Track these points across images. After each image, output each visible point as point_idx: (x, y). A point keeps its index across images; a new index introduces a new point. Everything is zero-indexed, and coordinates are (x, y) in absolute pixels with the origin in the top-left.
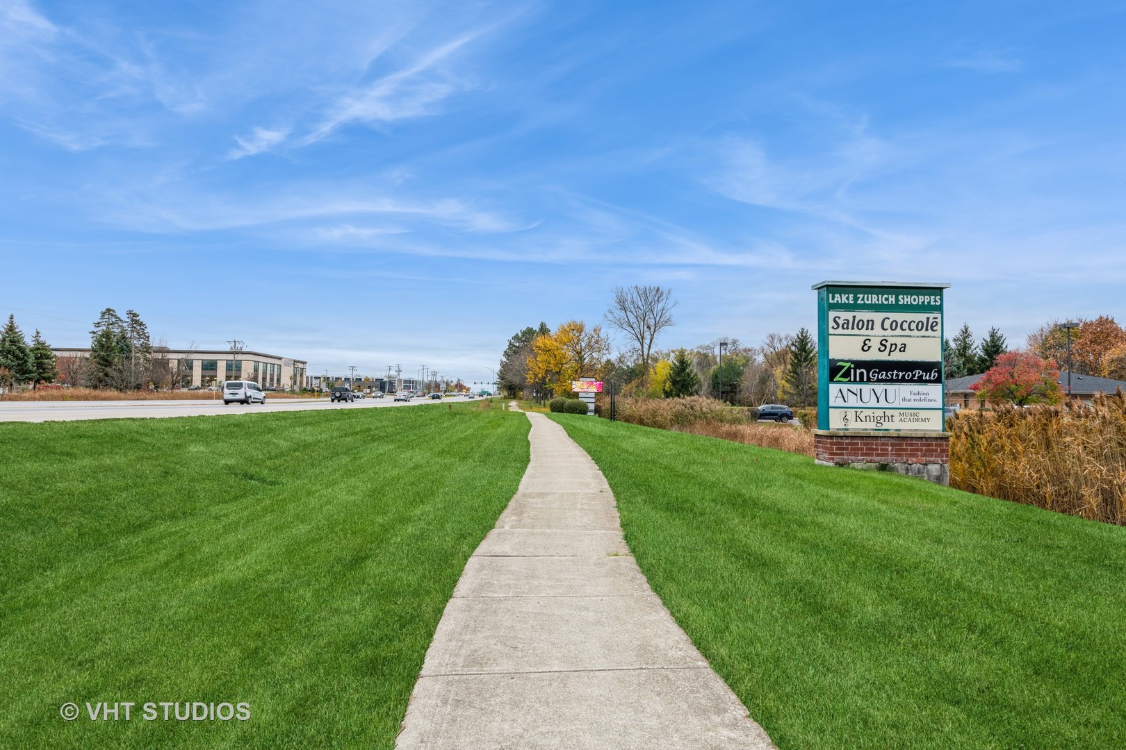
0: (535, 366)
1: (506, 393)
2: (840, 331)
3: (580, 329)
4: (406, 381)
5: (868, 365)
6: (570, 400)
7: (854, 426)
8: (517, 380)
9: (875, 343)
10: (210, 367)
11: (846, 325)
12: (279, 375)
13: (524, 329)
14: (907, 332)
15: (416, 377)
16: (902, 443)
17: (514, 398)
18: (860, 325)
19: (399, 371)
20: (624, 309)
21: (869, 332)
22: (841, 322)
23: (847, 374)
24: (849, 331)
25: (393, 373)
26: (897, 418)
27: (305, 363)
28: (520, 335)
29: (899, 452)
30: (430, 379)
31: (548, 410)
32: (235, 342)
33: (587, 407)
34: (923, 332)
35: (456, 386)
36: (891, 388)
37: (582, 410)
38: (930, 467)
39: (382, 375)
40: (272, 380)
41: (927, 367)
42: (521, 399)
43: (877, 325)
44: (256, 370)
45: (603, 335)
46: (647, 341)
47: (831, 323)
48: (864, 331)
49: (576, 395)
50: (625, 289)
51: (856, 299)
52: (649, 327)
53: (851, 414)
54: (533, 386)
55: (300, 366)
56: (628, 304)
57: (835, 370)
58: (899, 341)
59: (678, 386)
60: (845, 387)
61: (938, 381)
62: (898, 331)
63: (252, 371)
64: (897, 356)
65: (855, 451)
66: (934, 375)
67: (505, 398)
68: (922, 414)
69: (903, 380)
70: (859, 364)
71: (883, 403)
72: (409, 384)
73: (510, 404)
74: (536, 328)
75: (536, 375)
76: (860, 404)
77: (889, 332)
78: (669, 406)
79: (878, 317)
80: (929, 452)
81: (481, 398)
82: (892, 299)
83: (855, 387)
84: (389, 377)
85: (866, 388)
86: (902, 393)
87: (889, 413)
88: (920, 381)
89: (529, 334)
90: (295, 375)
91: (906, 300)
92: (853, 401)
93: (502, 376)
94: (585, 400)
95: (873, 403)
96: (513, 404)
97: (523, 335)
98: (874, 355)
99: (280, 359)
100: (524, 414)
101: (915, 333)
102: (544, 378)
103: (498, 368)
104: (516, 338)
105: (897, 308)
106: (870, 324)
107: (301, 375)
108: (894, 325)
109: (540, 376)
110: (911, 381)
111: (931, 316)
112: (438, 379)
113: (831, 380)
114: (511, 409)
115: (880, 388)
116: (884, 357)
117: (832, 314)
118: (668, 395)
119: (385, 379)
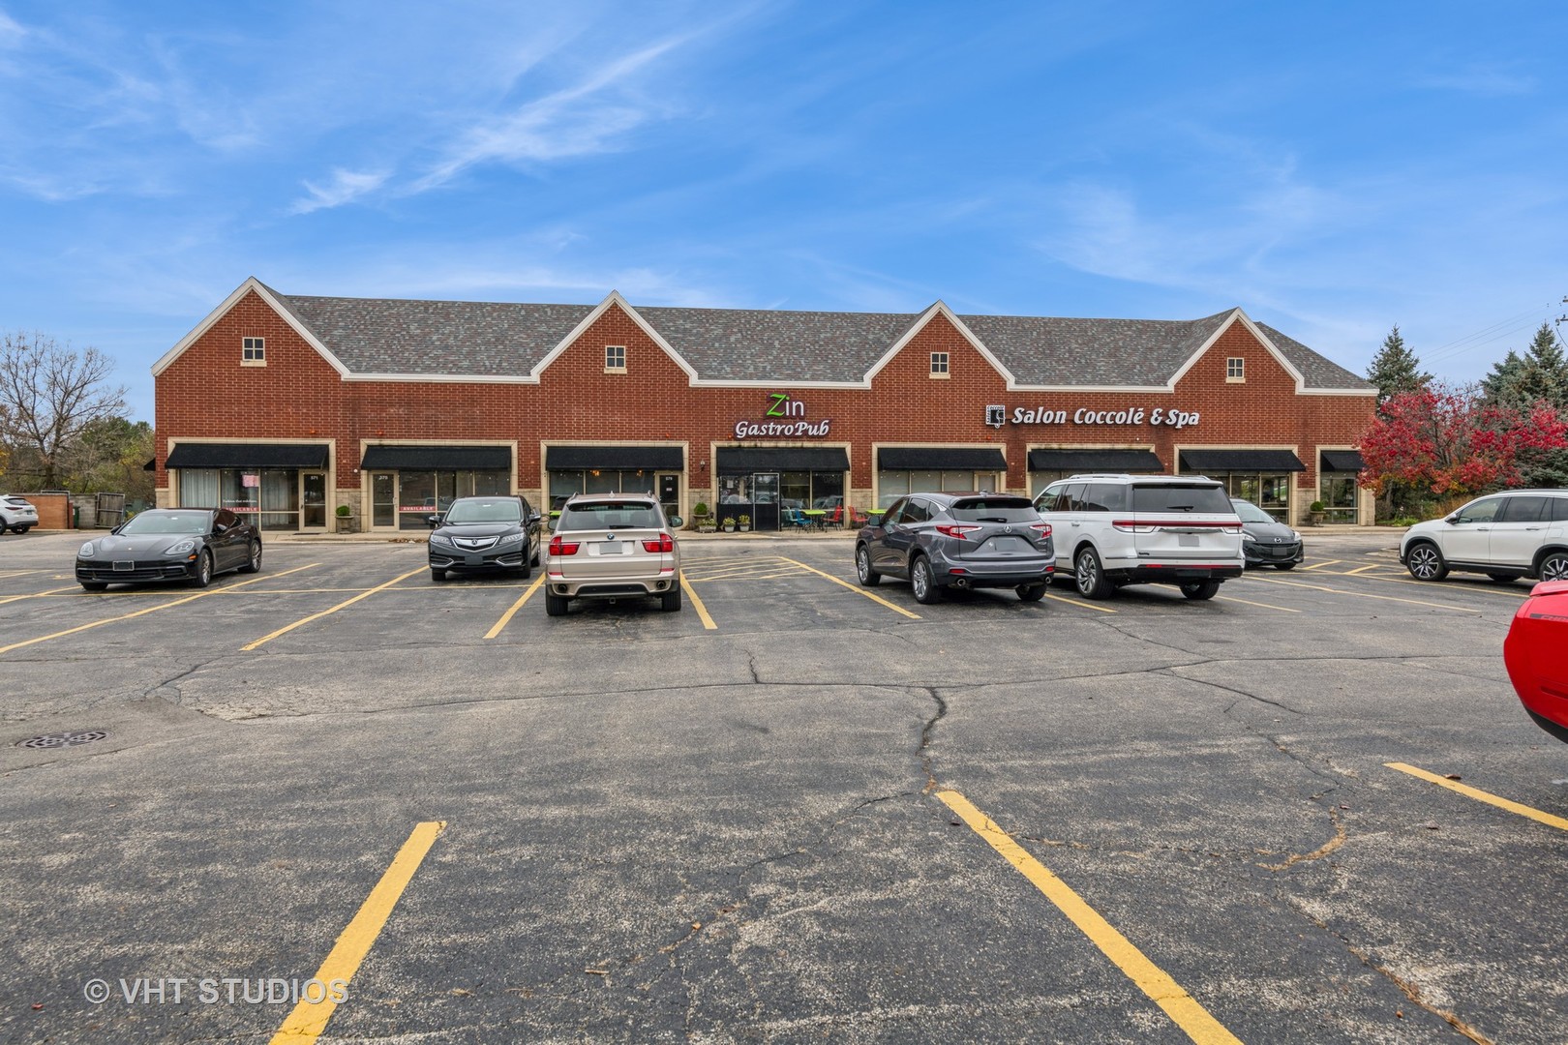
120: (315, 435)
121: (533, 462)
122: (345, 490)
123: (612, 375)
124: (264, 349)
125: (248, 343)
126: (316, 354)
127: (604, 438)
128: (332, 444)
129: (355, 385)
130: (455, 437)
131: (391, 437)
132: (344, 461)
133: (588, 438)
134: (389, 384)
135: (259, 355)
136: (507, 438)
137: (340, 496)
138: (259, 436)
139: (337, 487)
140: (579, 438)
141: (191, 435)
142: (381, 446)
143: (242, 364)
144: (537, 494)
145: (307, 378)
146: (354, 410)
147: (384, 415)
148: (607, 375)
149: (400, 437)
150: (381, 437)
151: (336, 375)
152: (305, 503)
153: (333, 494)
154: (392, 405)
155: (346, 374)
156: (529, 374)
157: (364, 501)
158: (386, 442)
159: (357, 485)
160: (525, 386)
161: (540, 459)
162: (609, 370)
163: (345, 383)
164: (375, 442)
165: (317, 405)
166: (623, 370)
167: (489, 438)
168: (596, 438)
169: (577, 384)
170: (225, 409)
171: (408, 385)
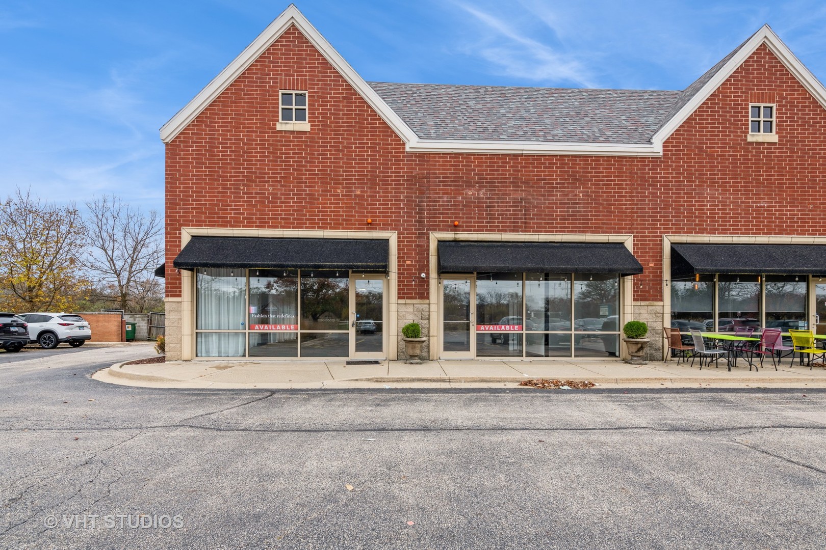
120: (371, 226)
121: (652, 265)
122: (409, 301)
123: (757, 143)
124: (307, 107)
125: (287, 98)
126: (374, 115)
127: (747, 232)
128: (393, 237)
129: (423, 157)
130: (551, 229)
131: (469, 230)
132: (408, 262)
133: (724, 231)
134: (467, 156)
135: (300, 116)
136: (618, 232)
137: (403, 309)
138: (299, 226)
139: (399, 298)
140: (713, 232)
141: (212, 224)
142: (456, 241)
143: (279, 127)
144: (659, 309)
145: (361, 147)
146: (422, 193)
147: (460, 198)
148: (752, 143)
149: (480, 230)
150: (455, 228)
151: (400, 143)
152: (358, 319)
153: (393, 307)
154: (470, 185)
155: (413, 142)
156: (649, 142)
157: (433, 316)
158: (463, 236)
159: (424, 295)
160: (643, 159)
161: (661, 261)
162: (753, 137)
163: (411, 154)
164: (449, 236)
165: (374, 185)
166: (773, 137)
167: (596, 230)
168: (736, 232)
169: (711, 156)
170: (255, 189)
171: (492, 157)
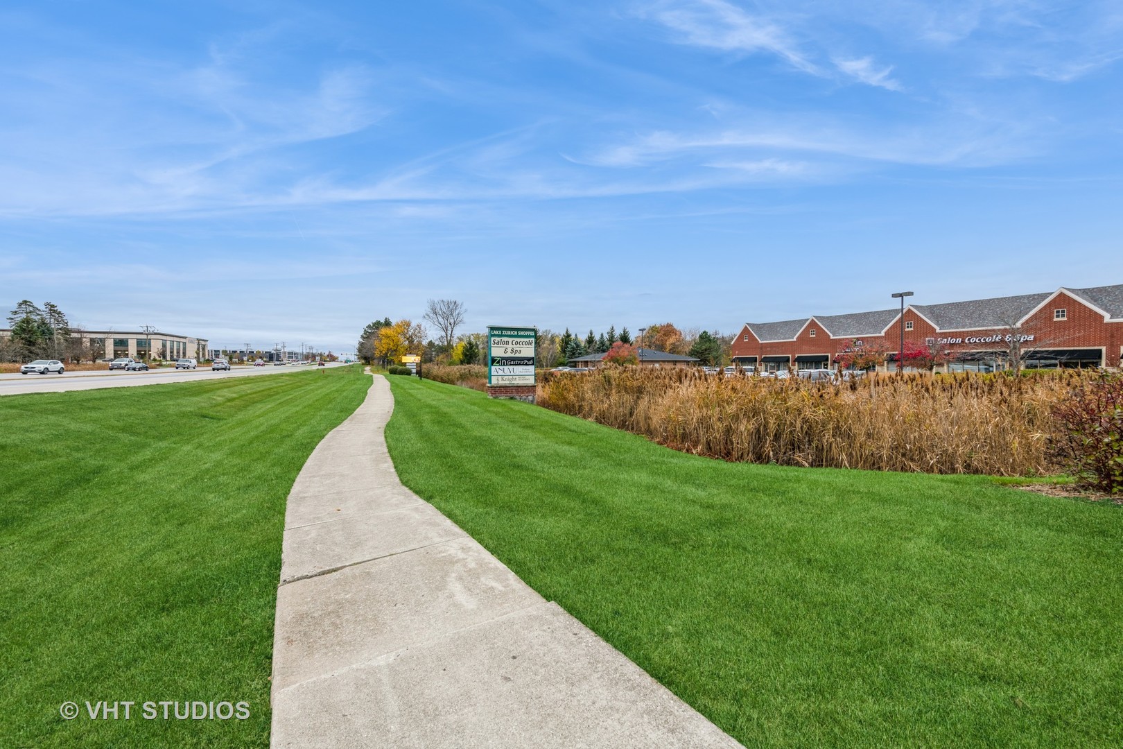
0: (380, 347)
1: (363, 361)
2: (496, 345)
3: (408, 325)
4: (289, 353)
5: (507, 359)
6: (401, 367)
7: (501, 382)
8: (369, 354)
9: (509, 350)
10: (121, 344)
11: (498, 343)
12: (184, 349)
13: (374, 321)
14: (522, 346)
15: (297, 350)
16: (520, 389)
17: (369, 364)
18: (504, 343)
19: (284, 347)
20: (435, 313)
21: (507, 346)
22: (496, 342)
23: (498, 362)
24: (499, 345)
25: (279, 347)
26: (517, 379)
27: (207, 341)
28: (372, 325)
29: (518, 392)
30: (308, 351)
31: (388, 373)
32: (147, 327)
33: (411, 371)
34: (527, 346)
35: (328, 356)
36: (515, 367)
37: (408, 373)
38: (529, 397)
39: (271, 349)
40: (178, 352)
41: (529, 359)
42: (373, 365)
43: (510, 343)
44: (164, 346)
45: (422, 328)
46: (449, 332)
47: (492, 342)
48: (505, 345)
49: (405, 364)
50: (436, 301)
51: (502, 333)
52: (450, 324)
53: (500, 378)
54: (380, 358)
55: (203, 343)
56: (438, 310)
57: (493, 360)
58: (518, 349)
59: (468, 357)
60: (497, 367)
61: (533, 364)
62: (518, 345)
63: (160, 347)
64: (518, 355)
65: (501, 393)
66: (532, 362)
67: (363, 364)
68: (527, 377)
69: (520, 364)
70: (503, 358)
71: (512, 373)
72: (292, 355)
73: (365, 369)
74: (383, 321)
75: (381, 352)
76: (503, 374)
77: (515, 346)
78: (457, 369)
79: (510, 340)
80: (529, 392)
81: (346, 364)
82: (516, 333)
83: (501, 367)
84: (276, 350)
85: (506, 368)
86: (519, 369)
87: (514, 377)
88: (526, 364)
89: (377, 325)
90: (198, 349)
91: (521, 333)
92: (501, 373)
93: (360, 350)
94: (410, 367)
95: (509, 374)
96: (368, 368)
97: (374, 326)
98: (509, 355)
99: (185, 338)
100: (372, 376)
101: (525, 346)
102: (386, 354)
103: (357, 346)
104: (369, 327)
105: (518, 336)
106: (507, 343)
107: (204, 349)
108: (517, 343)
109: (384, 352)
110: (523, 364)
111: (531, 339)
112: (314, 352)
113: (492, 365)
114: (365, 373)
115: (511, 367)
116: (513, 355)
117: (493, 339)
118: (462, 362)
119: (273, 352)
133: (807, 354)
136: (790, 354)
162: (811, 336)
166: (815, 336)
